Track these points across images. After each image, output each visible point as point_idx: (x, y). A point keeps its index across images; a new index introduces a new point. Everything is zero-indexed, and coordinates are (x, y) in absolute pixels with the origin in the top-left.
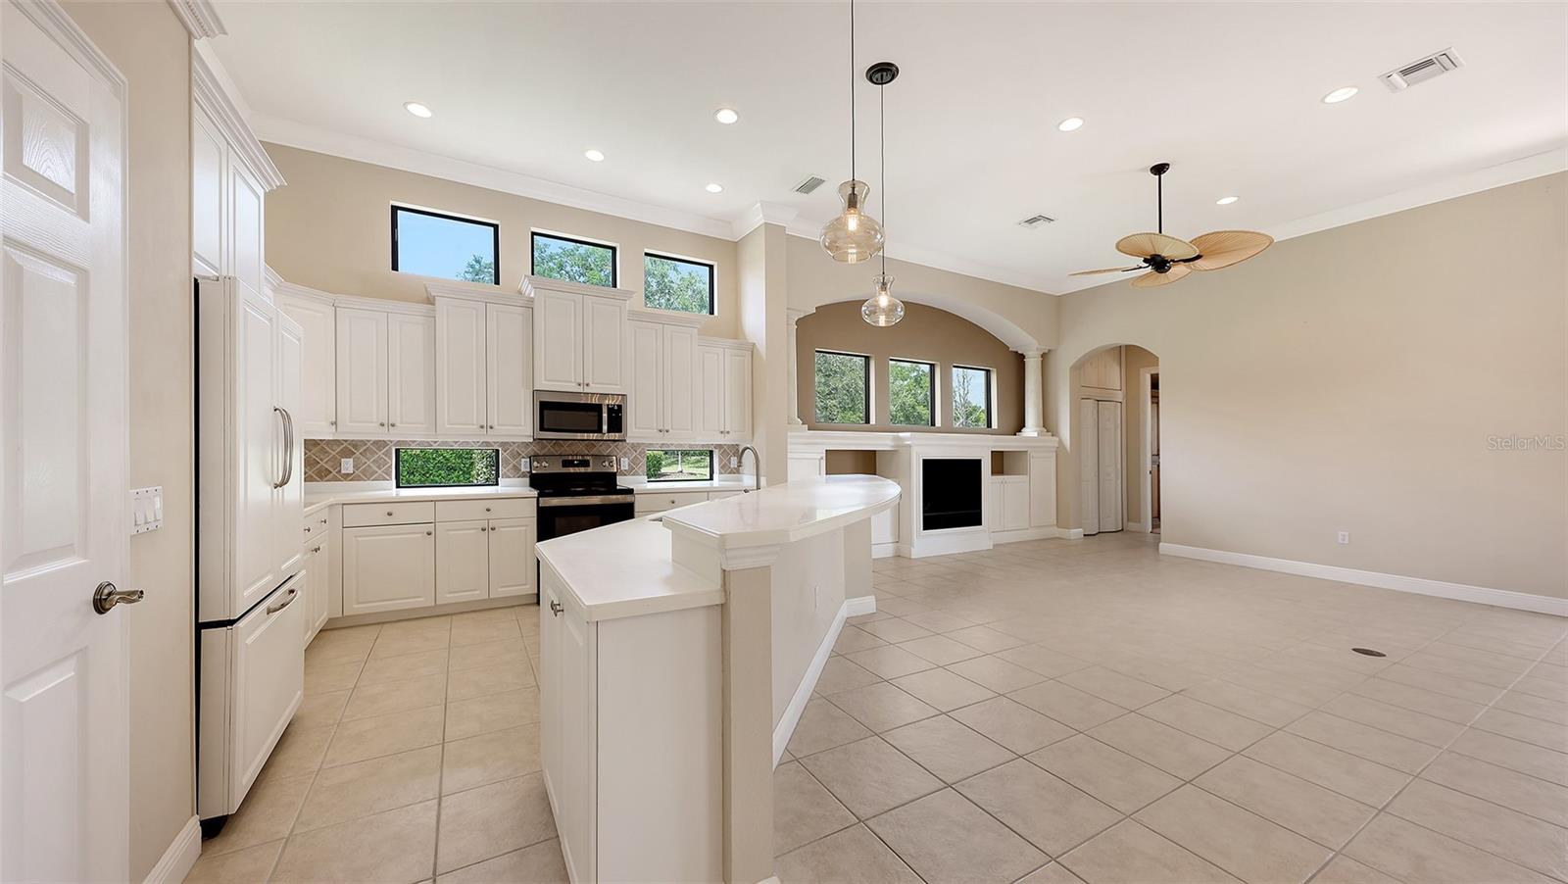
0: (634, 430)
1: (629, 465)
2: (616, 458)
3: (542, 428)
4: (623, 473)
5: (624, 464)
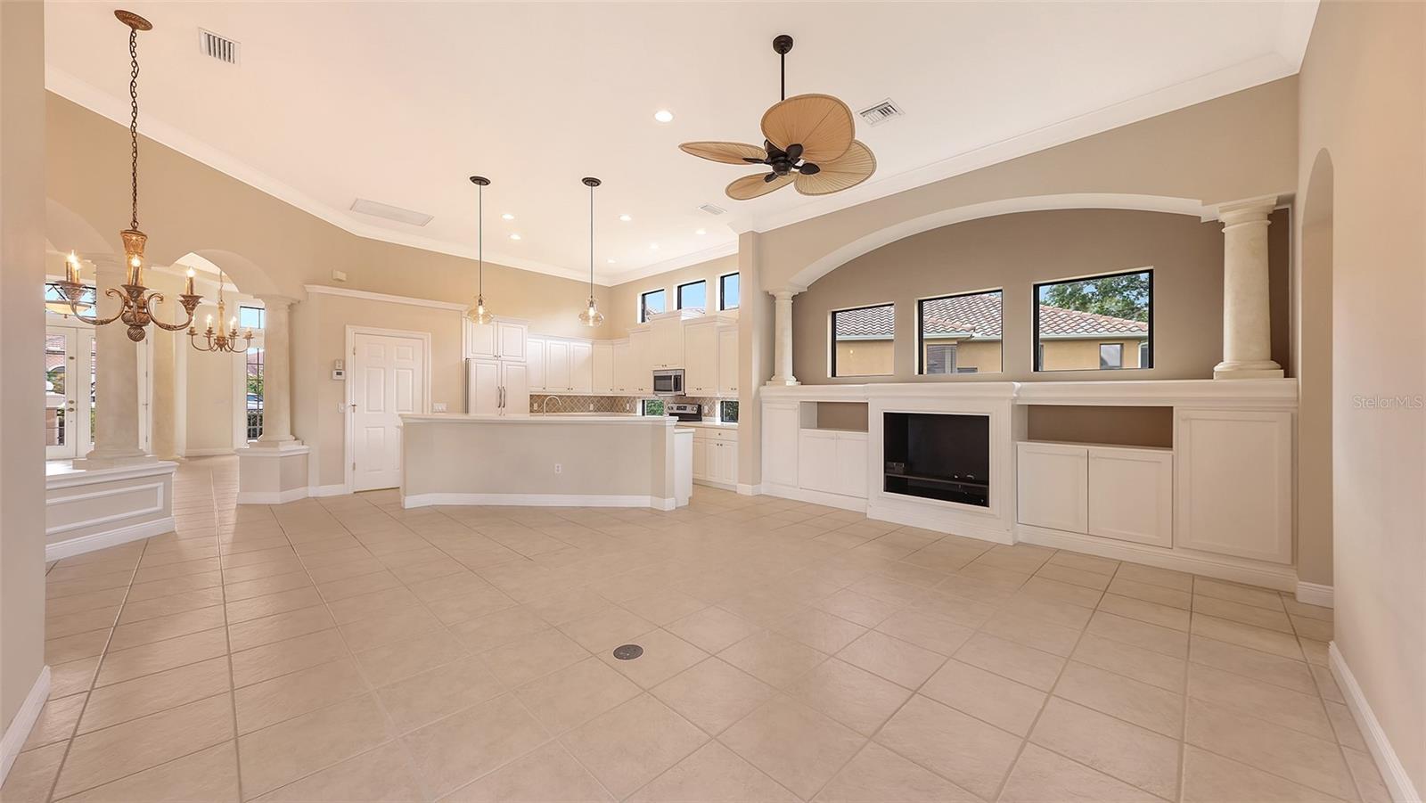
0: (690, 389)
1: (708, 410)
2: (700, 406)
3: (655, 390)
4: (705, 415)
5: (706, 409)
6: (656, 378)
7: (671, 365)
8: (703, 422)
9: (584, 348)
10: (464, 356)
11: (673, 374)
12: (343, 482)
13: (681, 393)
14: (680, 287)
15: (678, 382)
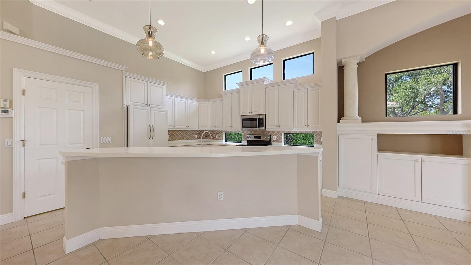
0: (268, 126)
1: (276, 138)
2: (271, 136)
3: (243, 127)
4: (274, 141)
5: (274, 138)
6: (243, 120)
7: (256, 111)
8: (272, 146)
9: (193, 104)
10: (124, 103)
11: (257, 117)
12: (11, 211)
13: (263, 128)
14: (251, 69)
15: (261, 122)
